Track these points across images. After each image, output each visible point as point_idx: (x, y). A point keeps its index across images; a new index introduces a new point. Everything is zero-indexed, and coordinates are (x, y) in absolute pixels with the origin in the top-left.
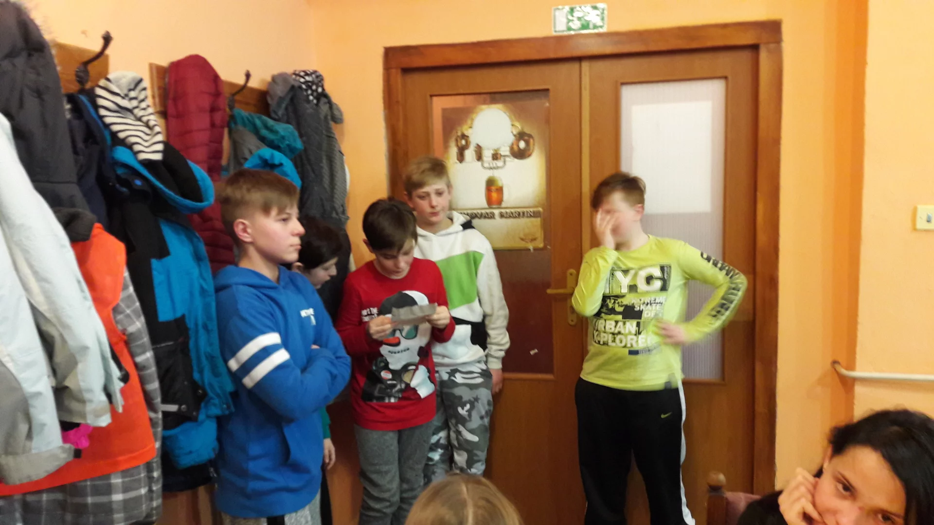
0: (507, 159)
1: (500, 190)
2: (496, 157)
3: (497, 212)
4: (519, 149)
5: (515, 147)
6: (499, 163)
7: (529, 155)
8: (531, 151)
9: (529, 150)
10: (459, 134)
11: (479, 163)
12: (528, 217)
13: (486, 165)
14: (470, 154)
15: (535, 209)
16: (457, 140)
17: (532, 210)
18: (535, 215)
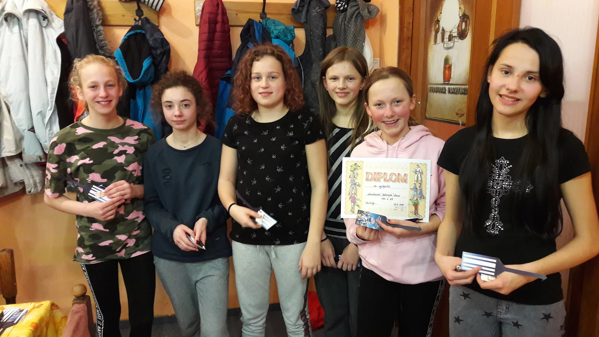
0: (456, 40)
1: (450, 68)
2: (451, 38)
3: (447, 87)
4: (462, 30)
5: (460, 28)
6: (451, 44)
7: (467, 35)
8: (467, 31)
9: (467, 30)
10: (436, 20)
11: (443, 44)
12: (461, 94)
13: (445, 46)
14: (439, 35)
15: (465, 87)
16: (435, 24)
17: (463, 87)
18: (465, 92)
